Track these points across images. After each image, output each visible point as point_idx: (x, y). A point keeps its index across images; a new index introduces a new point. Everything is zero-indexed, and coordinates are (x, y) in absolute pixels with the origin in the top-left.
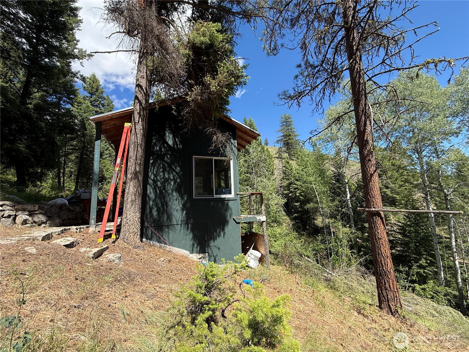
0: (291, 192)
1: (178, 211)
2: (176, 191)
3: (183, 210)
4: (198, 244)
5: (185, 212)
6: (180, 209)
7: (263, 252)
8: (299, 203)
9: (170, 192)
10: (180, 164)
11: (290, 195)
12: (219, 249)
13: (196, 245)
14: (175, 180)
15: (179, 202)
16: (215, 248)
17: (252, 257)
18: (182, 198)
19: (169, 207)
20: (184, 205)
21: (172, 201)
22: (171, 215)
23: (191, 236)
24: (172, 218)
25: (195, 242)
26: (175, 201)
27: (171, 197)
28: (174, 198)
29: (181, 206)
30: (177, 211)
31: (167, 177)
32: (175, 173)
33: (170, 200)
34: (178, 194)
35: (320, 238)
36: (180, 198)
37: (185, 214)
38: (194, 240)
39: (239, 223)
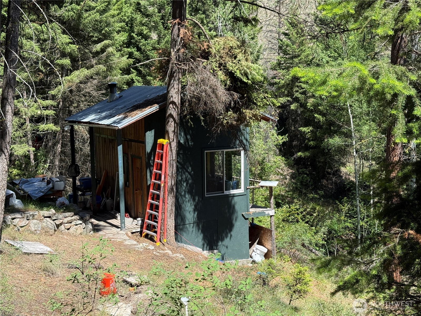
0: (296, 100)
1: (191, 213)
2: (188, 192)
3: (194, 210)
4: (207, 245)
5: (196, 213)
6: (192, 210)
7: (270, 248)
8: (311, 128)
9: (183, 193)
10: (192, 163)
11: (293, 107)
12: (227, 247)
13: (205, 245)
14: (187, 181)
15: (191, 203)
16: (224, 247)
17: (258, 252)
18: (194, 200)
19: (182, 210)
20: (195, 206)
21: (185, 203)
22: (185, 218)
23: (201, 236)
24: (185, 220)
25: (205, 242)
26: (187, 203)
27: (184, 199)
28: (187, 200)
29: (193, 207)
30: (189, 212)
31: (180, 178)
32: (187, 173)
33: (183, 202)
34: (190, 196)
35: (345, 208)
36: (192, 200)
37: (197, 215)
38: (204, 241)
39: (247, 219)
